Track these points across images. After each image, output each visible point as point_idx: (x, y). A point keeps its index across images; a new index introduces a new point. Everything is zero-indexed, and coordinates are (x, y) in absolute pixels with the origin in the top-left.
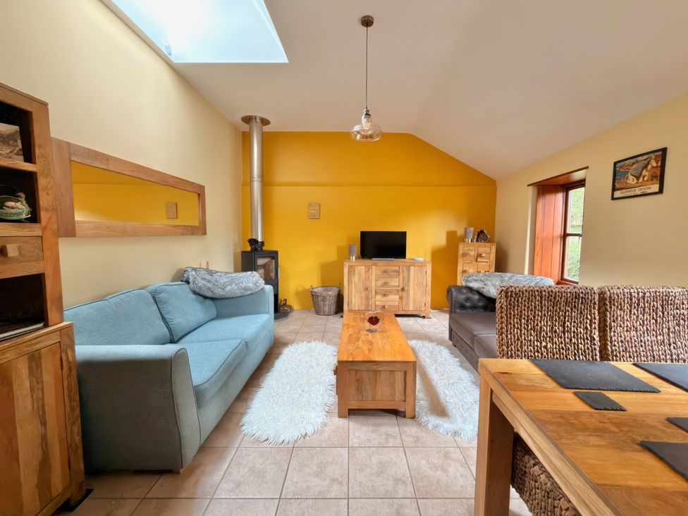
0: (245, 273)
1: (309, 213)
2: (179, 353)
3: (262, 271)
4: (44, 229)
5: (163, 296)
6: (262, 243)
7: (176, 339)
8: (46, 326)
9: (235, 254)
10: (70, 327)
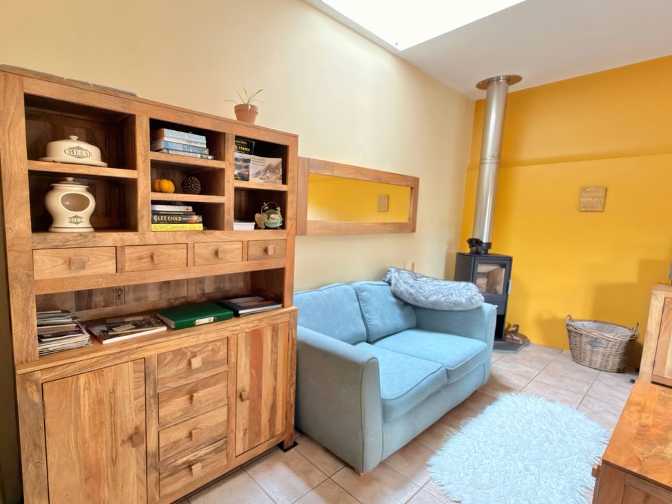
0: (457, 283)
1: (580, 202)
2: (372, 361)
3: (482, 281)
4: (288, 234)
5: (364, 294)
6: (489, 245)
7: (372, 340)
8: (283, 307)
9: (448, 255)
10: (295, 311)
